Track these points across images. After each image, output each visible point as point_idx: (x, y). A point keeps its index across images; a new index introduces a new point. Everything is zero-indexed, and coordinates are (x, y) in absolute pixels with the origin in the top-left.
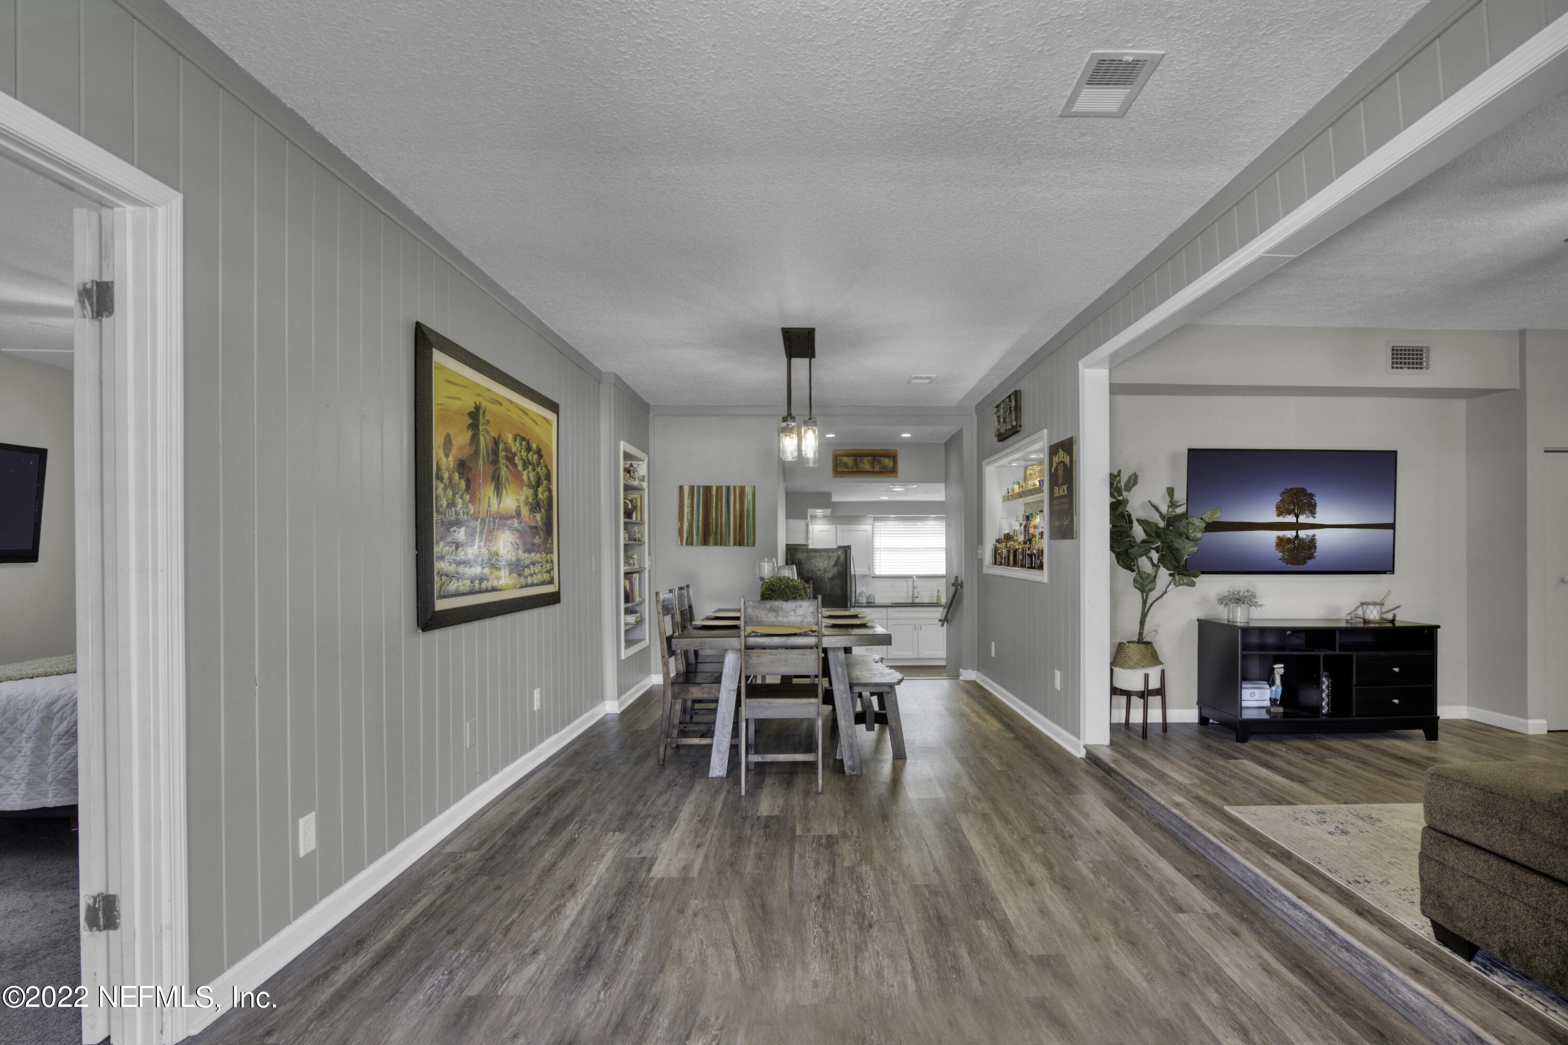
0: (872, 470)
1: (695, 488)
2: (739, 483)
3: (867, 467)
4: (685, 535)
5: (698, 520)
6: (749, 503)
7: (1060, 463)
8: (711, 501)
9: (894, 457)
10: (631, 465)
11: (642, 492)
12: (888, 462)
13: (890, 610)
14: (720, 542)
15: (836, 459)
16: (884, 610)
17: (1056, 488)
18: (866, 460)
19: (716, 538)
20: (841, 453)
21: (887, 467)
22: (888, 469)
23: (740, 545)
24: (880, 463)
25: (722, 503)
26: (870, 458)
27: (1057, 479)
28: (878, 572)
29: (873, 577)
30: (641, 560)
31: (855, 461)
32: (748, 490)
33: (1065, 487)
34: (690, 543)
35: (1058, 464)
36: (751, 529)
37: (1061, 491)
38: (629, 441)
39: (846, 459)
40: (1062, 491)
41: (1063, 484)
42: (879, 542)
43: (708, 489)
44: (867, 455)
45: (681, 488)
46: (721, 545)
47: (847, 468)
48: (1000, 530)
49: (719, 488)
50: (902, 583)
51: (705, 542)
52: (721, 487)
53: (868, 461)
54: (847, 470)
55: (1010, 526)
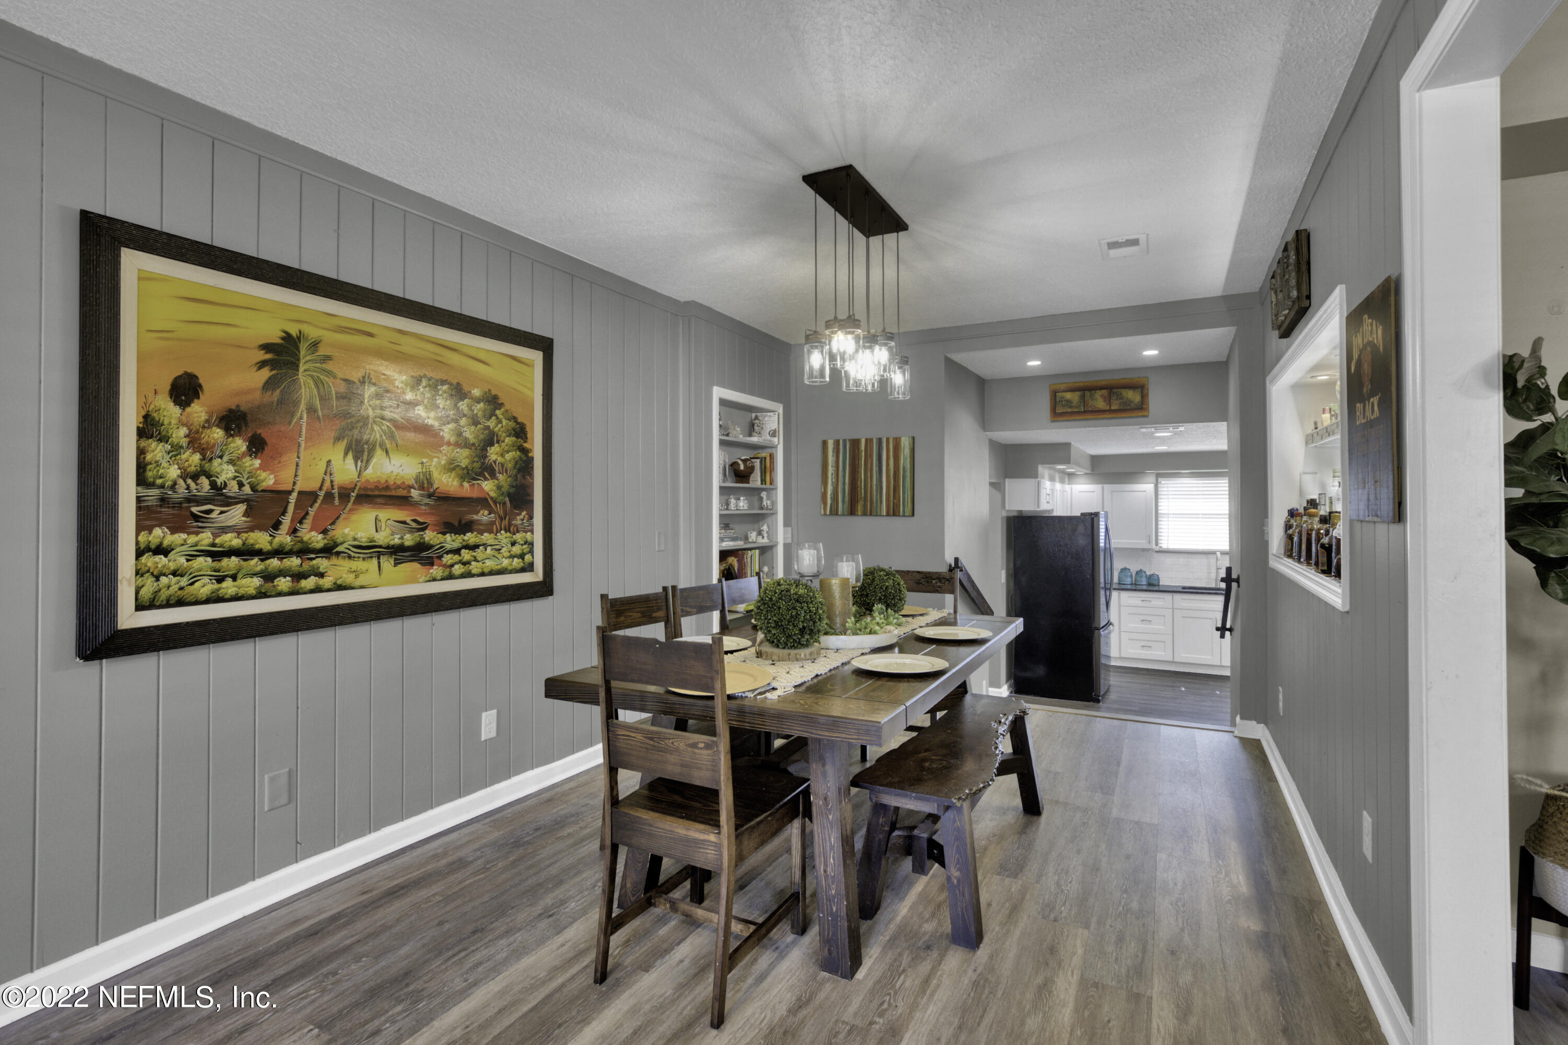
0: (1108, 408)
1: (841, 441)
2: (892, 435)
3: (1101, 404)
4: (829, 502)
5: (844, 483)
6: (905, 459)
7: (1365, 347)
8: (859, 459)
9: (1141, 387)
10: (756, 418)
11: (773, 451)
12: (1133, 396)
13: (1178, 597)
14: (871, 512)
15: (1055, 396)
16: (1168, 596)
17: (1359, 406)
18: (1098, 394)
19: (865, 506)
20: (1063, 387)
21: (1131, 402)
22: (1133, 406)
23: (894, 515)
24: (1120, 397)
25: (872, 460)
26: (1104, 392)
27: (1361, 386)
28: (1165, 544)
29: (1157, 552)
30: (772, 534)
31: (1083, 397)
32: (905, 442)
33: (1375, 400)
34: (834, 512)
35: (1361, 351)
36: (909, 493)
37: (1368, 413)
38: (722, 385)
39: (1068, 396)
40: (1372, 409)
41: (1372, 394)
42: (1165, 506)
43: (855, 443)
44: (1101, 388)
45: (825, 443)
46: (871, 515)
47: (1071, 407)
48: (1301, 493)
49: (869, 441)
50: (1203, 560)
51: (852, 512)
52: (871, 440)
53: (1102, 396)
54: (1070, 410)
55: (1323, 486)
